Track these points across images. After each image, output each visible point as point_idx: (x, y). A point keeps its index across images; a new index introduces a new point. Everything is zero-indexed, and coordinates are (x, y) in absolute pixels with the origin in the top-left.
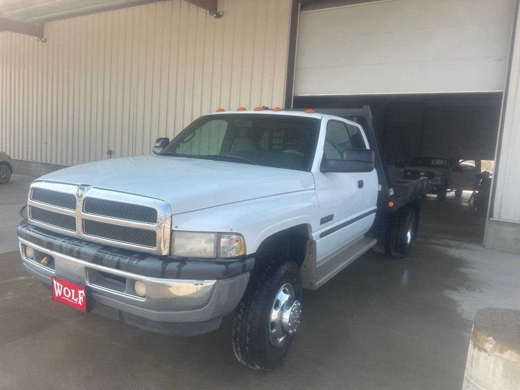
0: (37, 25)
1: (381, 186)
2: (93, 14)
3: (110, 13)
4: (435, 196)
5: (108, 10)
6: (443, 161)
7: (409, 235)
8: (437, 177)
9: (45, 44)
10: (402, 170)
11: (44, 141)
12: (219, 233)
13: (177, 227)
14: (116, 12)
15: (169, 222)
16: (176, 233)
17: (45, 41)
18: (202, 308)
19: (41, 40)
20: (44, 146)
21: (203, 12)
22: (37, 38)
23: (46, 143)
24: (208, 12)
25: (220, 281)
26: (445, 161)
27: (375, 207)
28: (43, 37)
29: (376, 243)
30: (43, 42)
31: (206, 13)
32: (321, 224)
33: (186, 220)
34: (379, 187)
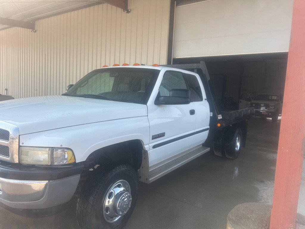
0: (32, 22)
1: (212, 113)
2: (60, 15)
3: (69, 14)
4: (271, 119)
5: (68, 12)
6: (276, 97)
7: (238, 144)
8: (272, 107)
9: (35, 33)
10: (249, 103)
11: (36, 89)
12: (52, 147)
13: (23, 143)
14: (72, 13)
15: (17, 140)
16: (22, 148)
17: (35, 31)
18: (39, 200)
19: (33, 31)
20: (36, 91)
21: (120, 10)
22: (31, 30)
23: (37, 90)
24: (122, 10)
25: (51, 181)
26: (278, 97)
27: (208, 127)
28: (34, 30)
29: (209, 150)
30: (34, 32)
31: (122, 11)
32: (152, 139)
33: (30, 139)
34: (210, 114)
